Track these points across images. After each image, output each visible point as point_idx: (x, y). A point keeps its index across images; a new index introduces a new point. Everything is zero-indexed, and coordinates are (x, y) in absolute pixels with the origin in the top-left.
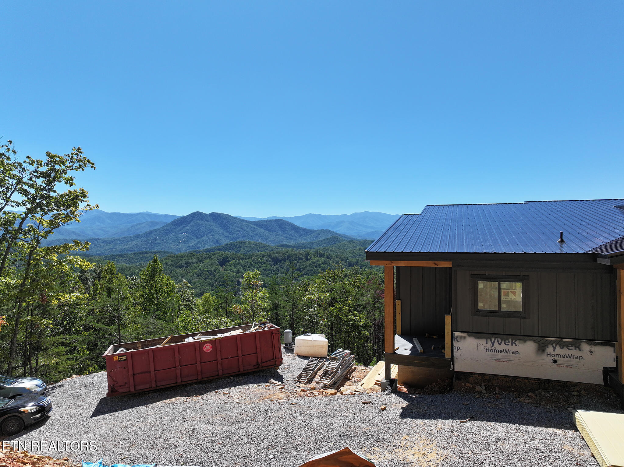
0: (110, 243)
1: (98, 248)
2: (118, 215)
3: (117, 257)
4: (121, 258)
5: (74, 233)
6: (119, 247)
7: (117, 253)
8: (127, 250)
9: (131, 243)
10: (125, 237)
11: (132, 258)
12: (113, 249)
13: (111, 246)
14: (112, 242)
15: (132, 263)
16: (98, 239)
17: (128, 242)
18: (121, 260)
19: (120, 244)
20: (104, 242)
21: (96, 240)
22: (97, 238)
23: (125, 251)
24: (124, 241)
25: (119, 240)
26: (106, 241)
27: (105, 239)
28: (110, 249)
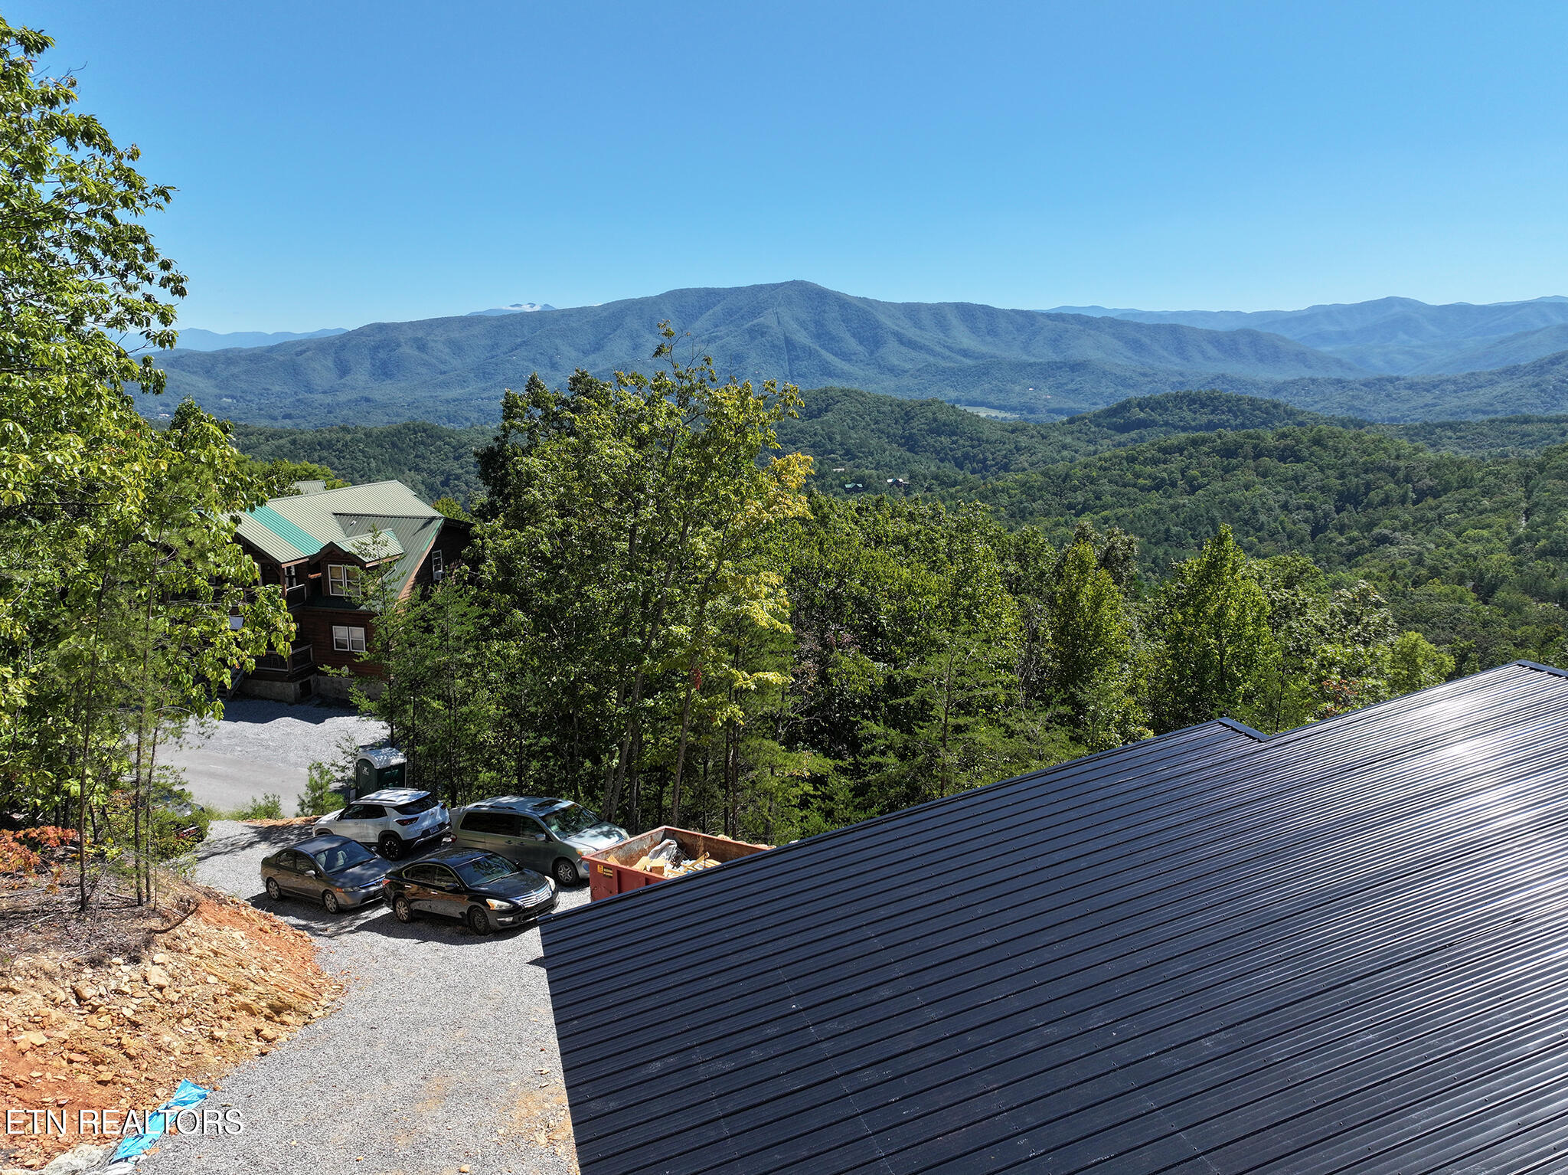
0: (1428, 391)
1: (1394, 403)
2: (1462, 310)
3: (1438, 430)
4: (1450, 433)
5: (1339, 362)
6: (1452, 402)
7: (1445, 418)
8: (1475, 412)
9: (1488, 390)
10: (1473, 374)
11: (1481, 434)
12: (1434, 405)
13: (1429, 398)
14: (1435, 387)
15: (1480, 447)
16: (1398, 379)
17: (1480, 387)
18: (1450, 438)
19: (1455, 392)
20: (1411, 387)
21: (1391, 380)
22: (1395, 375)
23: (1470, 413)
24: (1470, 384)
25: (1455, 382)
26: (1417, 383)
27: (1416, 380)
28: (1426, 405)
